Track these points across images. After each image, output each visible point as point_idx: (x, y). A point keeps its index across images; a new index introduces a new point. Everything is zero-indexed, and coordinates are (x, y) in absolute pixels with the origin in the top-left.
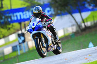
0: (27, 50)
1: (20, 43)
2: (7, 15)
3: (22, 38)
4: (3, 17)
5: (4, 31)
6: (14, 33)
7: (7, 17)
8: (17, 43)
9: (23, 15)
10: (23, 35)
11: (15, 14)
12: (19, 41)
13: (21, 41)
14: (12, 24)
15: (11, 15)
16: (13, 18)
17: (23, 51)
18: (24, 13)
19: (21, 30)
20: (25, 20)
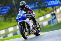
0: (57, 23)
1: (53, 19)
2: (45, 2)
3: (54, 16)
4: (43, 4)
5: (43, 12)
6: (49, 13)
7: (45, 4)
8: (51, 19)
9: (55, 2)
10: (54, 14)
11: (50, 2)
12: (52, 18)
13: (53, 18)
14: (48, 8)
15: (48, 2)
16: (48, 4)
17: (55, 24)
18: (55, 1)
19: (53, 11)
20: (55, 5)
